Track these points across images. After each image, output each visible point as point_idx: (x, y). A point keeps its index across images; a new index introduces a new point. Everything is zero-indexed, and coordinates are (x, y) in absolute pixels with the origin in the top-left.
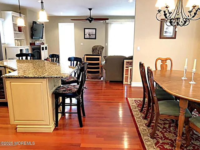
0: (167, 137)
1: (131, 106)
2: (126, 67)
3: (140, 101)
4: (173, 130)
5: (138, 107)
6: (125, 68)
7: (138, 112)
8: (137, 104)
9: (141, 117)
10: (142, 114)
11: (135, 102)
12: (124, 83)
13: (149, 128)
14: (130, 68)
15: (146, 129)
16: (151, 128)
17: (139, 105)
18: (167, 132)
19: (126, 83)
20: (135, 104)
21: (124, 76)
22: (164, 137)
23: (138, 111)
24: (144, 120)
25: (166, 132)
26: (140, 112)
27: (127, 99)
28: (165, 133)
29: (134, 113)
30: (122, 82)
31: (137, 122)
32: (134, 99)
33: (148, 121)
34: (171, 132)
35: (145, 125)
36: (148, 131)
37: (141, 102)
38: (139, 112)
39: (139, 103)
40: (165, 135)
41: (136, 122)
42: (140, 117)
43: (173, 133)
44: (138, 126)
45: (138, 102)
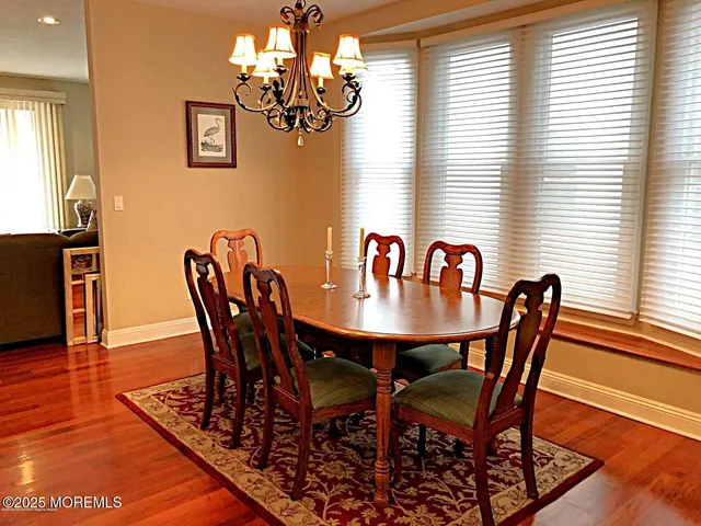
0: (330, 476)
1: (156, 419)
2: (75, 277)
3: (174, 392)
4: (331, 449)
5: (185, 415)
6: (69, 283)
7: (194, 432)
8: (172, 407)
9: (217, 446)
10: (211, 433)
11: (163, 401)
12: (70, 343)
13: (265, 471)
14: (91, 278)
15: (261, 477)
16: (271, 468)
17: (182, 407)
18: (322, 464)
19: (79, 339)
20: (166, 408)
21: (70, 312)
22: (324, 479)
23: (193, 427)
24: (235, 451)
25: (318, 464)
26: (204, 428)
27: (125, 397)
28: (317, 467)
29: (186, 441)
30: (61, 339)
31: (216, 468)
32: (150, 392)
33: (246, 450)
34: (332, 459)
35: (249, 465)
36: (270, 480)
37: (181, 394)
38: (197, 430)
39: (177, 400)
40: (324, 473)
41: (213, 469)
42: (214, 445)
43: (338, 459)
44: (232, 480)
45: (170, 398)
